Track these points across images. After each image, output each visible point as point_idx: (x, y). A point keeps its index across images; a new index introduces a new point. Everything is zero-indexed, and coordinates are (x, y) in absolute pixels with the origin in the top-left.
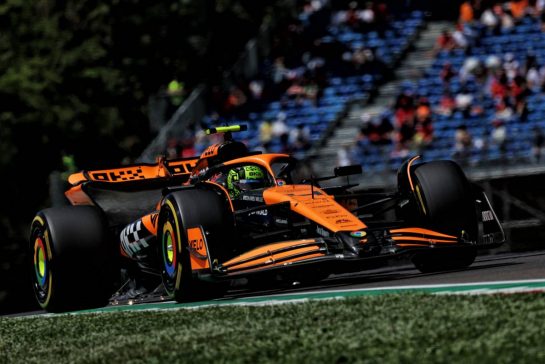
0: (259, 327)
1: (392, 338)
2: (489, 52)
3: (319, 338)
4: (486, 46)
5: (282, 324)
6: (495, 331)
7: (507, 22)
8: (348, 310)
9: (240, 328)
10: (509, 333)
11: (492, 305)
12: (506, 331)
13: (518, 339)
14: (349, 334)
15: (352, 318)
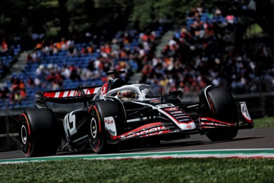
0: (14, 173)
1: (77, 178)
2: (48, 62)
3: (43, 177)
4: (47, 60)
5: (24, 171)
6: (123, 175)
7: (55, 51)
8: (51, 166)
9: (5, 173)
10: (130, 176)
11: (115, 164)
12: (128, 175)
13: (135, 179)
14: (56, 176)
15: (55, 169)
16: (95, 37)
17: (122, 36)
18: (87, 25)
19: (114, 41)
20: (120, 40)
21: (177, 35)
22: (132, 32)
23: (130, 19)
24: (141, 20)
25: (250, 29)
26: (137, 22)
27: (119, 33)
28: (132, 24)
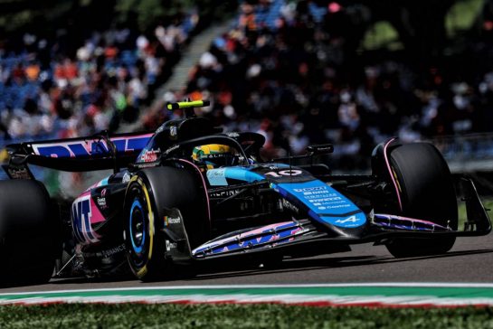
16: (42, 44)
17: (102, 44)
18: (26, 15)
19: (83, 53)
20: (99, 51)
21: (221, 43)
22: (122, 36)
23: (118, 8)
24: (142, 8)
25: (374, 32)
26: (133, 15)
27: (97, 37)
28: (123, 19)
